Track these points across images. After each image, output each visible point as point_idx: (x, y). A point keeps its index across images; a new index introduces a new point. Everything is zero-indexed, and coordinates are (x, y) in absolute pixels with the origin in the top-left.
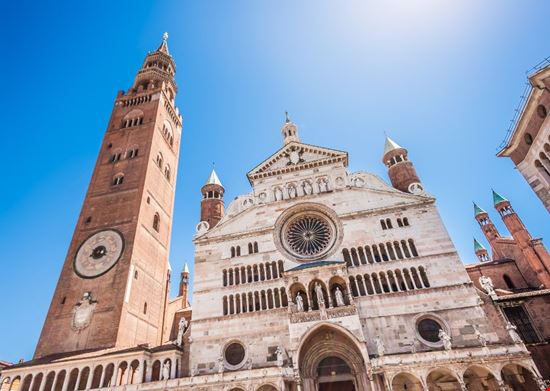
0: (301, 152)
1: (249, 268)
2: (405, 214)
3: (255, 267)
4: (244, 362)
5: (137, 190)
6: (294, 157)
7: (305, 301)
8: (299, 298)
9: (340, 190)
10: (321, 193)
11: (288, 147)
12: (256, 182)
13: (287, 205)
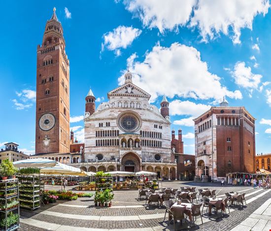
0: (133, 89)
1: (106, 131)
2: (162, 125)
3: (108, 131)
4: (103, 159)
5: (56, 97)
6: (129, 90)
7: (126, 144)
8: (124, 143)
9: (145, 110)
10: (137, 109)
11: (127, 84)
12: (111, 98)
13: (123, 110)
